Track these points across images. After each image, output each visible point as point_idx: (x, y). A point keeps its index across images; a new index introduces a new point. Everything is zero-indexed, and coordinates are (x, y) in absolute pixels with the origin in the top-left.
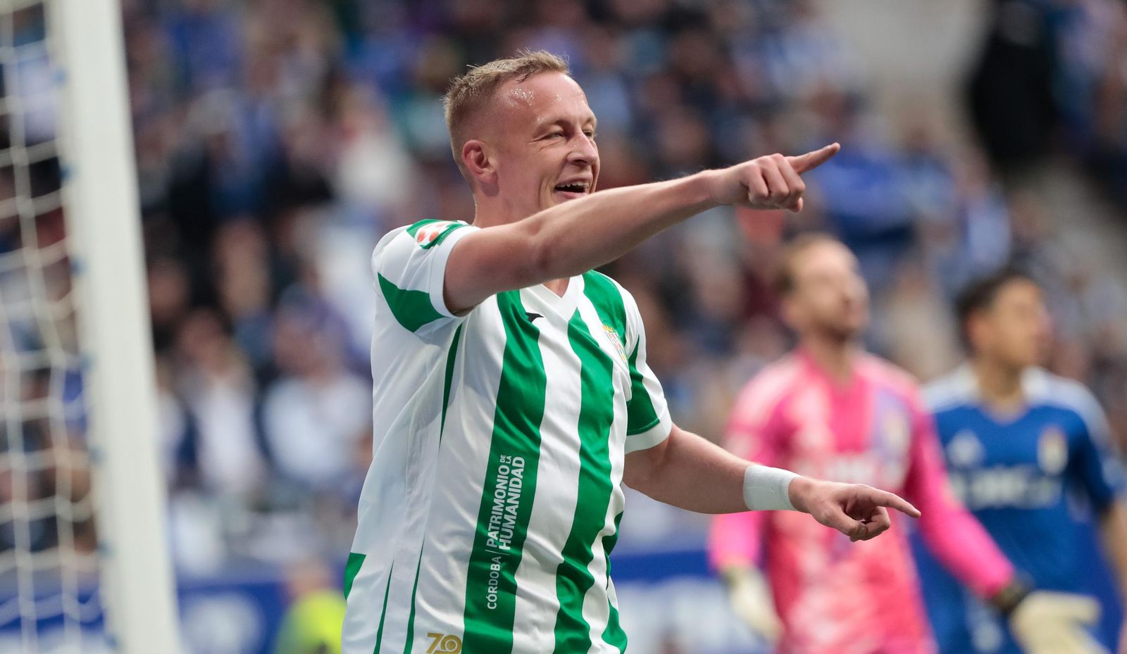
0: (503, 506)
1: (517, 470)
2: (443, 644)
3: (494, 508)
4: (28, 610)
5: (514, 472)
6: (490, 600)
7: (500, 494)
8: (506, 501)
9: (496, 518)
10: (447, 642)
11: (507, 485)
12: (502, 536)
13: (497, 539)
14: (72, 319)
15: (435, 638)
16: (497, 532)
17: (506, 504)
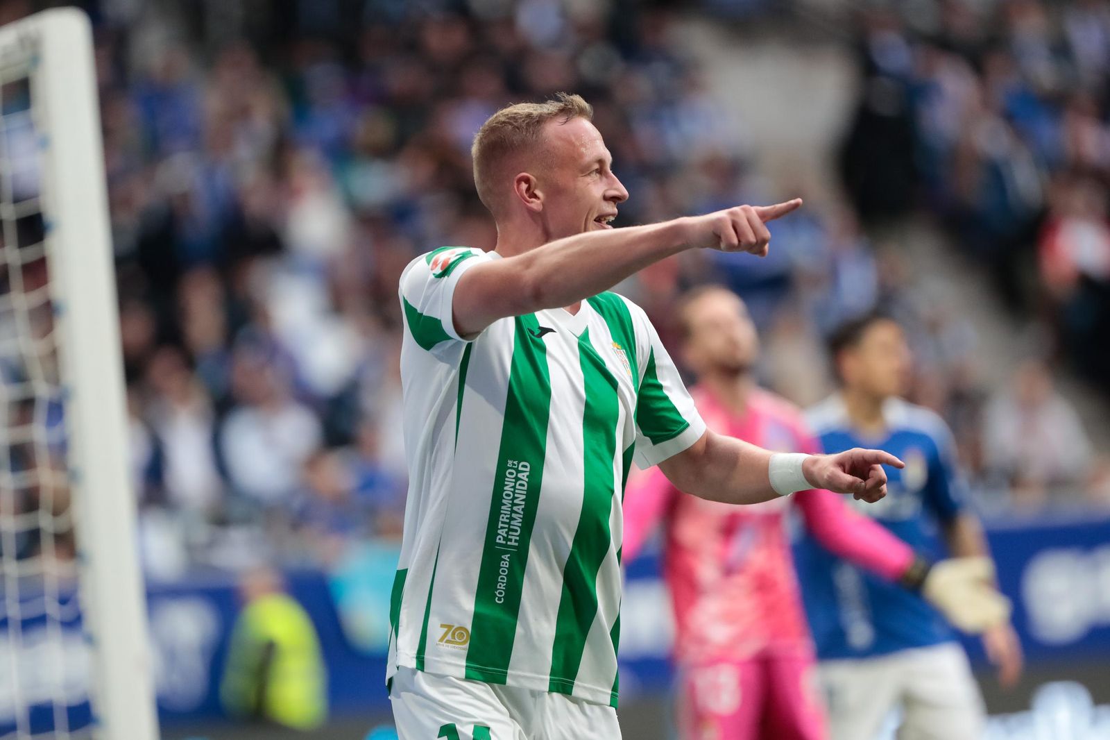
0: (510, 506)
1: (523, 474)
2: (453, 634)
3: (503, 507)
4: (14, 611)
5: (520, 475)
6: (498, 595)
7: (508, 495)
8: (513, 502)
9: (505, 517)
10: (458, 632)
11: (514, 487)
12: (510, 533)
13: (506, 535)
14: (53, 355)
15: (446, 629)
16: (507, 530)
17: (514, 504)
